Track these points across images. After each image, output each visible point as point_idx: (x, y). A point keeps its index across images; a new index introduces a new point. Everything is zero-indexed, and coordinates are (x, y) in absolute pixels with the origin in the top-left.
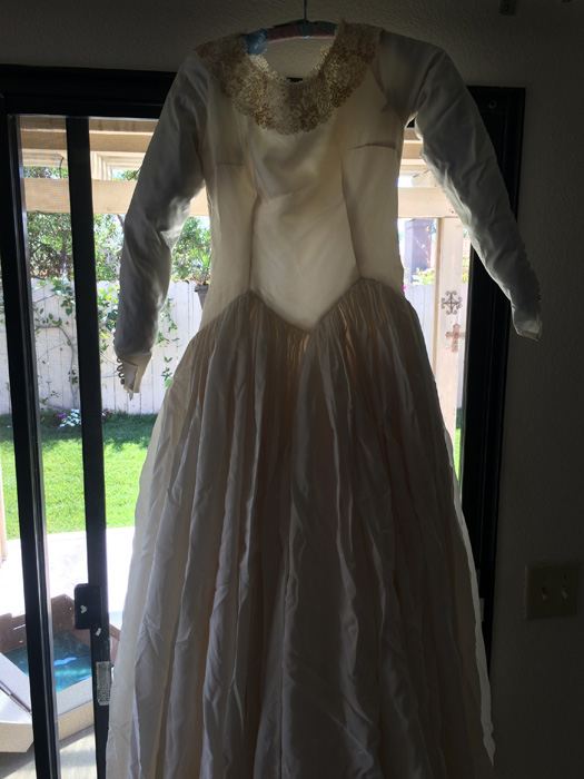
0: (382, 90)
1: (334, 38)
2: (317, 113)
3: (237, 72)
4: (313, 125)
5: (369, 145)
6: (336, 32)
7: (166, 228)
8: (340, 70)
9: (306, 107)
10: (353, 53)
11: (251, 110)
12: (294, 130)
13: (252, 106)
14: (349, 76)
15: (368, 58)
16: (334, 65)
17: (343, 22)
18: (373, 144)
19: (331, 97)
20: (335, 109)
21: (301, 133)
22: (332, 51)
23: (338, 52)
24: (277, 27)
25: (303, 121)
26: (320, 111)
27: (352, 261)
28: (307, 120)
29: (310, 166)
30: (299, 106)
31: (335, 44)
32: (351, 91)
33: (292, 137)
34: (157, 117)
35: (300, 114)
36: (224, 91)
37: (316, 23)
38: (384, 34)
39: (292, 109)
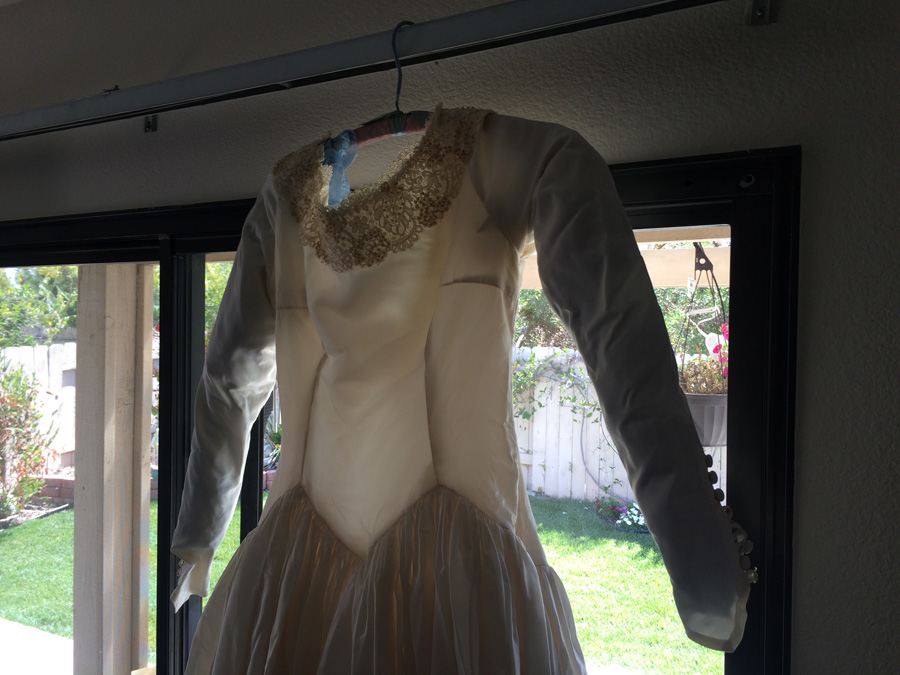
0: (482, 198)
1: (422, 133)
2: (383, 238)
3: (306, 189)
4: (379, 257)
5: (456, 281)
6: (428, 124)
7: (234, 386)
8: (433, 175)
9: (356, 235)
10: (449, 149)
11: (311, 239)
12: (346, 265)
13: (313, 234)
14: (445, 182)
15: (465, 156)
16: (422, 171)
17: (439, 108)
18: (465, 280)
19: (416, 214)
20: (427, 228)
21: (357, 269)
22: (419, 151)
23: (429, 151)
24: (366, 125)
25: (357, 255)
26: (389, 236)
27: (427, 458)
28: (364, 252)
29: (392, 309)
30: (343, 235)
31: (425, 140)
32: (449, 203)
33: (347, 275)
34: (235, 250)
35: (349, 245)
36: (295, 214)
37: (410, 114)
38: (490, 119)
39: (337, 239)
